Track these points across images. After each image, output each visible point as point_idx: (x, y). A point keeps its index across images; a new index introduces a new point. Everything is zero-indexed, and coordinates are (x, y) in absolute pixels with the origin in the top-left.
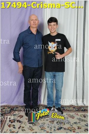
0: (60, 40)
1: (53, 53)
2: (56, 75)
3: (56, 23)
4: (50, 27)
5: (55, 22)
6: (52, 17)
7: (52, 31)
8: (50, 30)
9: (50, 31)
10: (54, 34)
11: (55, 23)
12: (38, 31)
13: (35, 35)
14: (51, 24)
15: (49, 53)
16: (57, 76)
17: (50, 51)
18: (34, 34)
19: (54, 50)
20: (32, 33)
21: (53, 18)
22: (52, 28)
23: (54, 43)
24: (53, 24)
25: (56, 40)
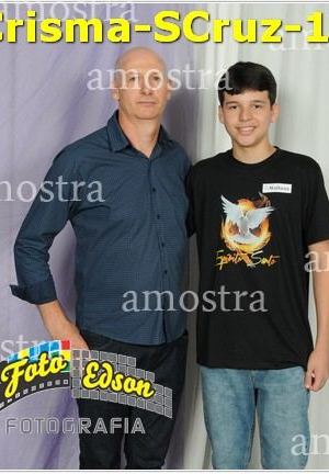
0: (286, 188)
1: (250, 264)
2: (265, 392)
3: (265, 93)
4: (233, 117)
5: (261, 90)
6: (245, 60)
7: (244, 140)
8: (235, 131)
9: (234, 140)
10: (256, 156)
11: (263, 95)
12: (163, 139)
13: (150, 162)
14: (236, 98)
15: (224, 260)
16: (271, 396)
17: (233, 253)
18: (143, 156)
19: (256, 243)
20: (130, 147)
21: (250, 65)
22: (241, 120)
23: (257, 207)
24: (247, 97)
25: (267, 188)
